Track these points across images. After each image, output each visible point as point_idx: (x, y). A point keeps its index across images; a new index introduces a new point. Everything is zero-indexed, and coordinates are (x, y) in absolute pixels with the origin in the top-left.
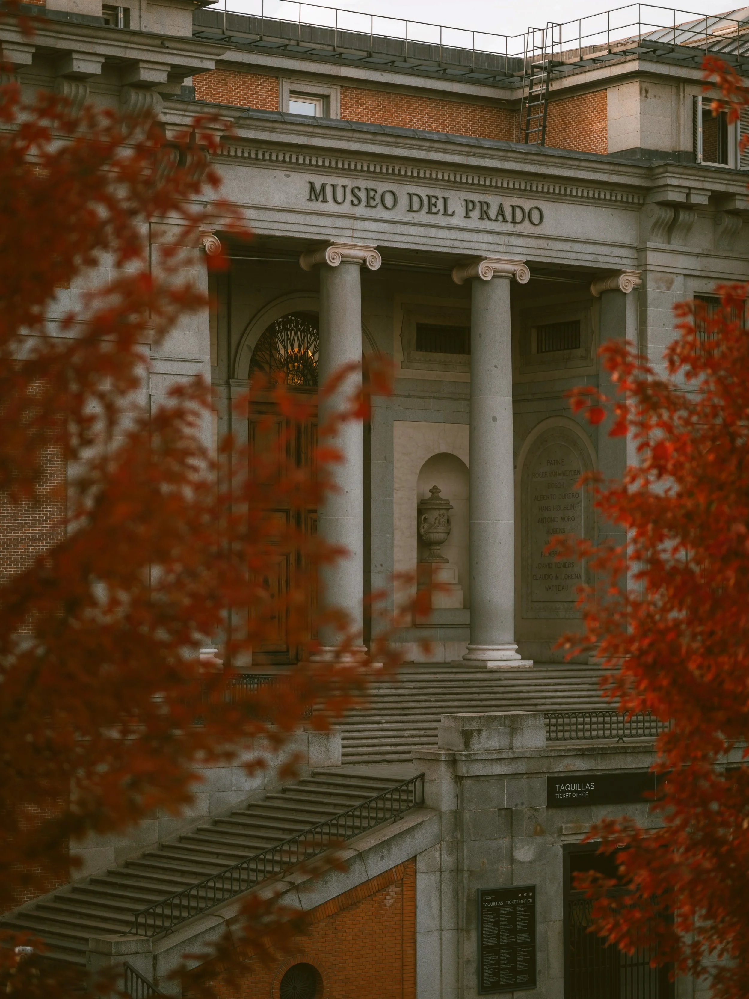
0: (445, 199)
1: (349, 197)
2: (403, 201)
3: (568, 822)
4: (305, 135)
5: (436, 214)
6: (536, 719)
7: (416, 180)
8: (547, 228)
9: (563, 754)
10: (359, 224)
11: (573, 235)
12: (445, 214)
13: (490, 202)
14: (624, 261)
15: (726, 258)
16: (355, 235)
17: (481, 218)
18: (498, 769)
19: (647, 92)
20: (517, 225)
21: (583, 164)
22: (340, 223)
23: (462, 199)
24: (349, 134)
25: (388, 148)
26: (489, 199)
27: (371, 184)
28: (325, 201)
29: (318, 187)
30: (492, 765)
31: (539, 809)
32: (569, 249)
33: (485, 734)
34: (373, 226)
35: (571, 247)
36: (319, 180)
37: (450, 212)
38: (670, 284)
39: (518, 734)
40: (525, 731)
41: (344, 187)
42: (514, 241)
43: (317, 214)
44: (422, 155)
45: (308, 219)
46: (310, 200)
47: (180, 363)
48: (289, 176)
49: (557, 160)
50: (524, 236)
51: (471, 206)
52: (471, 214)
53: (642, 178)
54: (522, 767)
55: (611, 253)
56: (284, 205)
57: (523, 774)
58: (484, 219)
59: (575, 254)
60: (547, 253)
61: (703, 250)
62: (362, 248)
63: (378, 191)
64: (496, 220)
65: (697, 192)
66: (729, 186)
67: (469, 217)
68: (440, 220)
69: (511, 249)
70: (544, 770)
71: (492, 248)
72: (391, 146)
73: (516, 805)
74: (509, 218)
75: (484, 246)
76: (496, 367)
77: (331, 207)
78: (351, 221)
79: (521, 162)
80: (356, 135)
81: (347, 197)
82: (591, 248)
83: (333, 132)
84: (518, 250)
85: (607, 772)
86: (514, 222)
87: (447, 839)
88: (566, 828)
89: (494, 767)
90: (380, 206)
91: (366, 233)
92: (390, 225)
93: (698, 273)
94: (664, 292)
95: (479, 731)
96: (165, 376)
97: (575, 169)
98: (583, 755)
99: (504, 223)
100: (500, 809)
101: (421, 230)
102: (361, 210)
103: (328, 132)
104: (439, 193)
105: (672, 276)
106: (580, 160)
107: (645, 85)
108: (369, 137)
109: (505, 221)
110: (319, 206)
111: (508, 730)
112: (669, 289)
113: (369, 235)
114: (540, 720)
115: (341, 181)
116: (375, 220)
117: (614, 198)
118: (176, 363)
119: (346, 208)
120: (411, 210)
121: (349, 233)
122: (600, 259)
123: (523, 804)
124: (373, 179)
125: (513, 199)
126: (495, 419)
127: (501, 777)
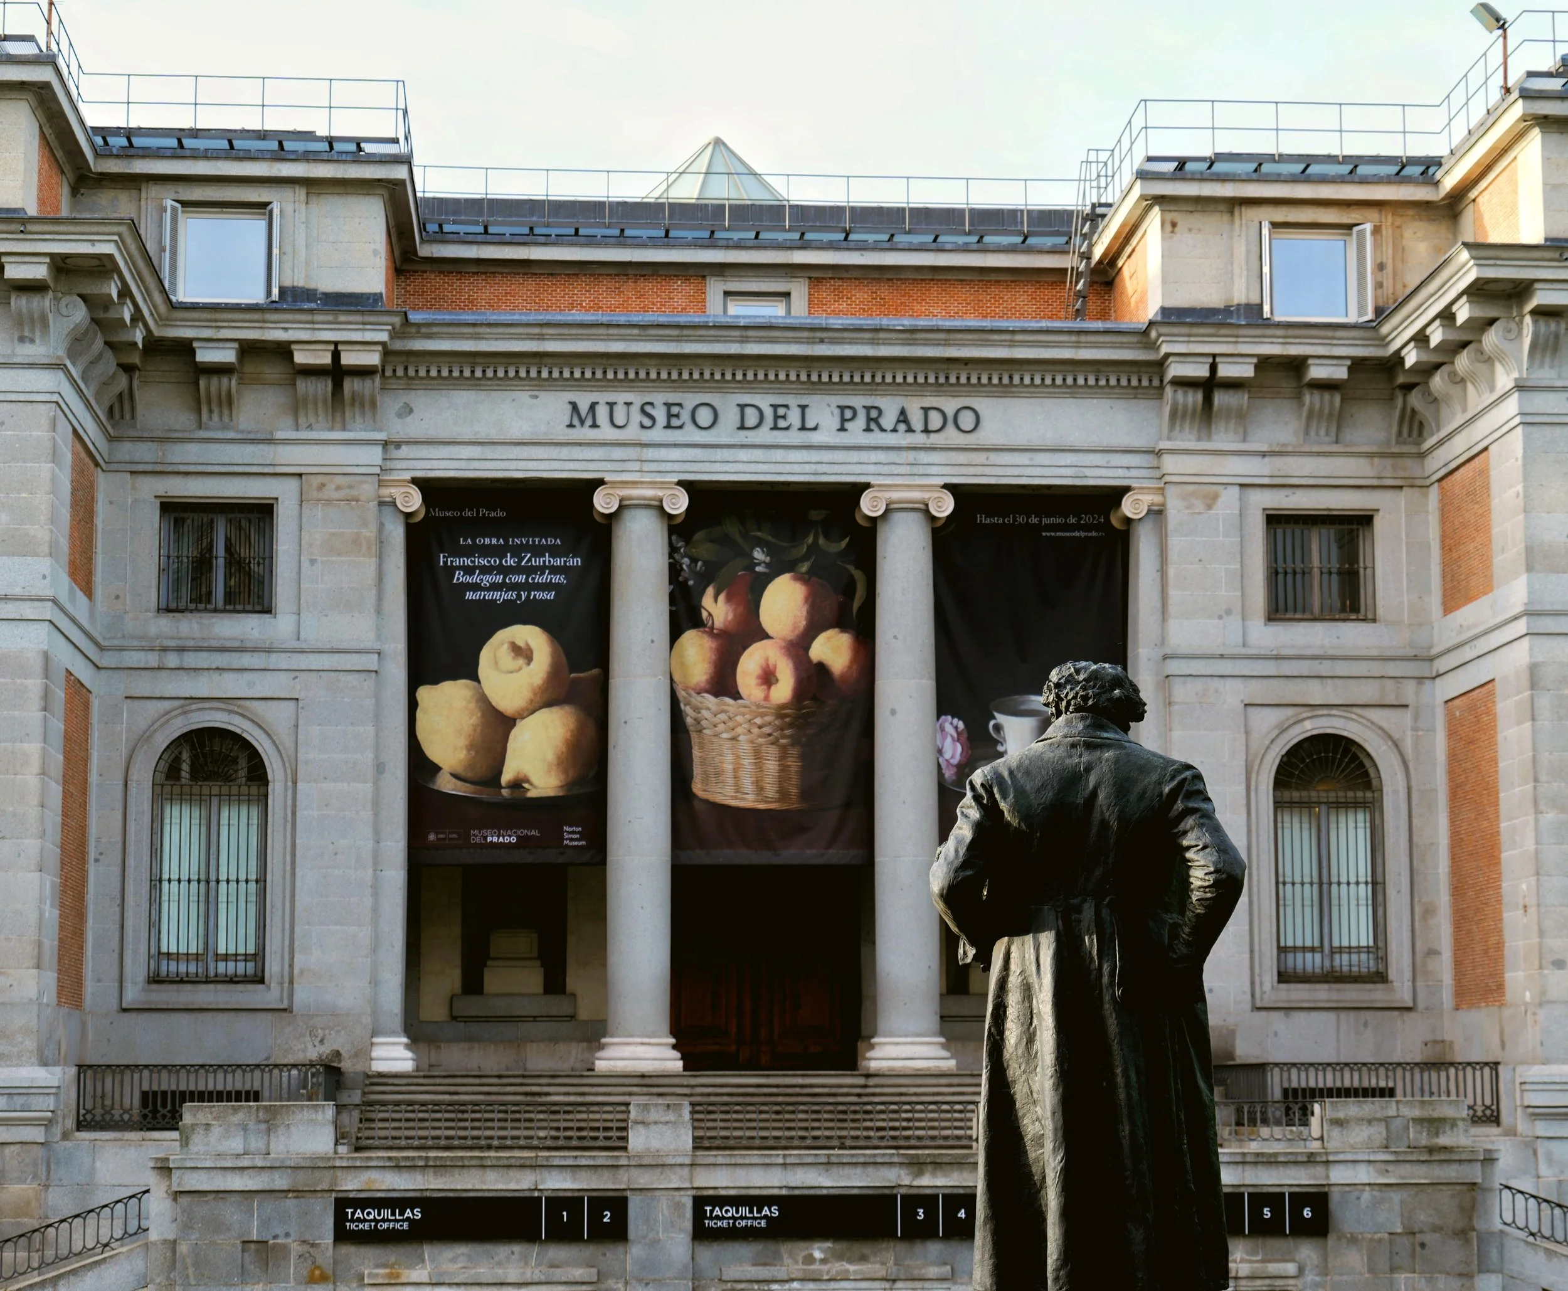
0: (803, 408)
1: (636, 417)
2: (730, 417)
3: (377, 1266)
4: (532, 339)
5: (787, 429)
6: (317, 1112)
7: (746, 385)
8: (989, 434)
9: (358, 1164)
10: (650, 453)
11: (1036, 442)
12: (803, 428)
13: (882, 407)
14: (1134, 473)
15: (1318, 454)
16: (645, 469)
17: (868, 429)
18: (237, 1182)
19: (1174, 225)
20: (932, 435)
21: (1018, 337)
22: (618, 453)
23: (834, 405)
24: (602, 331)
25: (674, 344)
26: (882, 402)
27: (673, 397)
28: (594, 425)
29: (584, 408)
30: (224, 1176)
31: (319, 1244)
32: (1027, 463)
33: (216, 1131)
34: (676, 454)
35: (1031, 459)
36: (583, 401)
37: (810, 424)
38: (1211, 501)
39: (280, 1132)
40: (293, 1128)
41: (628, 404)
42: (924, 457)
43: (580, 444)
44: (734, 349)
45: (565, 452)
46: (571, 426)
47: (342, 655)
48: (537, 397)
49: (970, 336)
50: (942, 449)
51: (848, 414)
52: (847, 425)
53: (1139, 348)
54: (280, 1182)
55: (1108, 462)
56: (528, 437)
57: (289, 1191)
58: (872, 430)
59: (1039, 469)
60: (987, 471)
61: (1271, 445)
62: (653, 484)
63: (684, 404)
64: (895, 430)
65: (1230, 359)
66: (1287, 346)
67: (846, 430)
68: (795, 437)
69: (921, 470)
70: (325, 1186)
71: (886, 469)
72: (678, 341)
73: (275, 1237)
74: (918, 424)
75: (872, 469)
76: (895, 637)
77: (606, 432)
78: (638, 449)
79: (909, 344)
80: (612, 331)
81: (631, 418)
82: (1070, 458)
83: (574, 331)
84: (934, 470)
85: (451, 1195)
86: (926, 431)
87: (158, 1281)
88: (370, 1275)
89: (229, 1179)
90: (690, 426)
91: (664, 464)
92: (704, 450)
93: (1266, 481)
94: (1199, 513)
95: (208, 1126)
96: (321, 673)
97: (1010, 346)
98: (398, 1167)
99: (909, 434)
100: (244, 1242)
101: (758, 454)
102: (658, 434)
103: (565, 331)
104: (793, 401)
105: (1215, 487)
106: (1013, 332)
107: (1170, 216)
108: (636, 331)
109: (910, 430)
110: (585, 433)
111: (263, 1126)
112: (1209, 507)
113: (669, 467)
114: (323, 1113)
115: (621, 397)
116: (676, 445)
117: (1103, 382)
118: (336, 655)
119: (632, 432)
120: (742, 427)
121: (636, 466)
122: (1088, 472)
123: (287, 1235)
124: (675, 390)
125: (925, 399)
126: (893, 712)
127: (248, 1194)
